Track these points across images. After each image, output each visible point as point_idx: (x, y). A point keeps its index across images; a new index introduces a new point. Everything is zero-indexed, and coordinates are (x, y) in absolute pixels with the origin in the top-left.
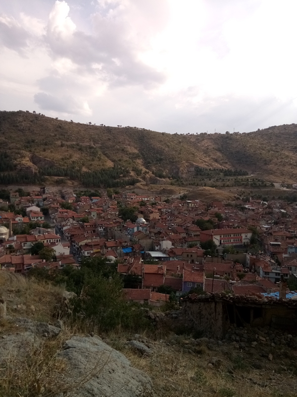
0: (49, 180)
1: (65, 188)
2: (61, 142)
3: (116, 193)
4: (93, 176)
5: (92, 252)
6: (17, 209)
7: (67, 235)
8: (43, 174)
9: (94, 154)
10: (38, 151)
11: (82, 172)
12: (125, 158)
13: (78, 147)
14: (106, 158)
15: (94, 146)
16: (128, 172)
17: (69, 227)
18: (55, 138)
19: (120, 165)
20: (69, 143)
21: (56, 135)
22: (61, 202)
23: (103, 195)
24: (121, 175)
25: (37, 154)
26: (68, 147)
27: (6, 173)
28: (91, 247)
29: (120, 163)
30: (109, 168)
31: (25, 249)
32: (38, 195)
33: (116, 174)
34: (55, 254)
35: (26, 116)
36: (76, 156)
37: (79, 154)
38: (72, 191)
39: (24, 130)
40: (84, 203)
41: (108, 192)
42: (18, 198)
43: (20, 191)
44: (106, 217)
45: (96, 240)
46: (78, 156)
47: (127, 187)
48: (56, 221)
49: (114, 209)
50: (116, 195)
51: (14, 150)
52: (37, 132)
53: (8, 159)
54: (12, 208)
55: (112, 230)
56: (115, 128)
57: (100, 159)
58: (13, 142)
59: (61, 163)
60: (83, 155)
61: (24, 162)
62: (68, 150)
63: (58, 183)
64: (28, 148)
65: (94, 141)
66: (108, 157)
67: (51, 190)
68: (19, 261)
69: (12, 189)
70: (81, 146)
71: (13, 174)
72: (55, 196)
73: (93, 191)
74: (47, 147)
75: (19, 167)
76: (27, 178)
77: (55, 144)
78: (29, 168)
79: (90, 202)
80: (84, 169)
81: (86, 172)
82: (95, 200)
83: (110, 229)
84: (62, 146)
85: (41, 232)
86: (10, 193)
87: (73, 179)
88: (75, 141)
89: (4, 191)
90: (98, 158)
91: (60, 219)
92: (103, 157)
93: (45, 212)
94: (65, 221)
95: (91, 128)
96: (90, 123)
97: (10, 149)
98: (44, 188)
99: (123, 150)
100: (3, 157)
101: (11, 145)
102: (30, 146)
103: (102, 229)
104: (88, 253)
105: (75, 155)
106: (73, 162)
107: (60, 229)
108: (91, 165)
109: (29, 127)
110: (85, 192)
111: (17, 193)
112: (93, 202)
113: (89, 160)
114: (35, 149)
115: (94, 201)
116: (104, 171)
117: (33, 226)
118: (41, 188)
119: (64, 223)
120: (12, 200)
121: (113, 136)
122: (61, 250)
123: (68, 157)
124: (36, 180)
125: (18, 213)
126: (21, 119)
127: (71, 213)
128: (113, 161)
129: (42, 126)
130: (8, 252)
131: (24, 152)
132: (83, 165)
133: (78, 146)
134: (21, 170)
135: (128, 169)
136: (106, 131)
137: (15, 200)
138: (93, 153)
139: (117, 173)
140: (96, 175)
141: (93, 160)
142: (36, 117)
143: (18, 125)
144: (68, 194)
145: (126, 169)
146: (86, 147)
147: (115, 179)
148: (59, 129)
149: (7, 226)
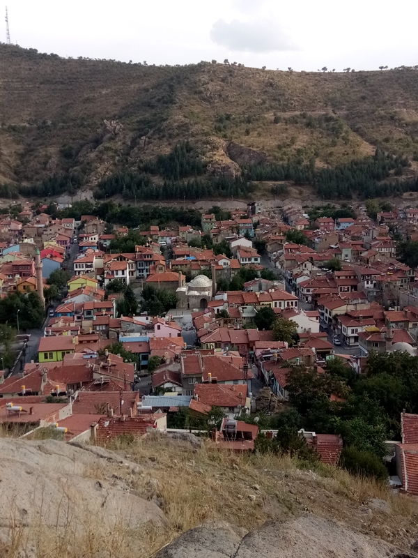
0: (260, 189)
1: (287, 201)
2: (275, 115)
3: (386, 208)
4: (337, 177)
5: (360, 330)
6: (214, 243)
7: (305, 292)
8: (249, 178)
9: (335, 131)
10: (236, 134)
11: (316, 170)
12: (398, 134)
13: (305, 120)
14: (359, 138)
15: (333, 115)
16: (405, 164)
17: (307, 278)
18: (263, 106)
19: (387, 149)
20: (288, 115)
21: (264, 102)
22: (285, 230)
23: (360, 215)
24: (392, 171)
25: (236, 141)
26: (287, 121)
27: (192, 180)
28: (359, 321)
29: (388, 145)
30: (366, 158)
31: (244, 318)
32: (245, 218)
33: (380, 170)
35: (214, 71)
36: (303, 140)
37: (307, 134)
38: (300, 207)
39: (211, 97)
40: (328, 233)
41: (367, 207)
42: (214, 222)
43: (215, 211)
44: (372, 260)
45: (364, 307)
46: (306, 138)
47: (406, 195)
48: (282, 266)
49: (385, 242)
50: (386, 214)
51: (199, 137)
52: (233, 100)
53: (192, 154)
54: (206, 241)
55: (392, 287)
56: (374, 74)
57: (346, 140)
58: (196, 123)
59: (276, 154)
60: (316, 134)
61: (216, 158)
62: (286, 129)
63: (277, 193)
64: (220, 131)
65: (334, 106)
66: (362, 135)
67: (263, 207)
68: (242, 340)
69: (203, 206)
70: (311, 117)
71: (202, 179)
72: (273, 218)
73: (338, 207)
74: (251, 126)
75: (210, 168)
76: (225, 188)
77: (266, 118)
78: (226, 168)
79: (336, 228)
80: (319, 164)
81: (323, 170)
82: (345, 224)
83: (387, 286)
84: (276, 121)
85: (263, 287)
86: (201, 214)
87: (300, 185)
88: (297, 110)
89: (191, 211)
90: (344, 138)
91: (289, 262)
92: (353, 136)
93: (260, 247)
94: (299, 266)
95: (326, 80)
96: (325, 69)
97: (193, 136)
98: (253, 204)
99: (392, 118)
100: (185, 150)
101: (194, 129)
102: (225, 127)
103: (370, 285)
104: (353, 332)
105: (301, 137)
106: (299, 151)
107: (291, 280)
108: (331, 154)
109: (219, 91)
110: (325, 208)
111: (213, 215)
112: (341, 228)
113: (327, 146)
114: (233, 132)
115: (343, 226)
116: (356, 164)
117: (248, 275)
118: (249, 205)
119: (296, 271)
120: (206, 226)
121: (372, 91)
122: (305, 322)
123: (288, 142)
124: (240, 190)
125: (218, 251)
126: (205, 78)
127: (305, 251)
128: (373, 142)
129: (240, 86)
130: (222, 323)
131: (215, 138)
132: (317, 155)
133: (304, 118)
134: (214, 172)
135: (404, 157)
136: (356, 82)
137: (210, 226)
138: (333, 129)
139: (384, 168)
140: (342, 174)
141: (334, 144)
142: (230, 71)
143: (202, 89)
144: (295, 213)
145: (400, 157)
146: (319, 120)
147: (379, 180)
148: (270, 89)
149: (208, 274)
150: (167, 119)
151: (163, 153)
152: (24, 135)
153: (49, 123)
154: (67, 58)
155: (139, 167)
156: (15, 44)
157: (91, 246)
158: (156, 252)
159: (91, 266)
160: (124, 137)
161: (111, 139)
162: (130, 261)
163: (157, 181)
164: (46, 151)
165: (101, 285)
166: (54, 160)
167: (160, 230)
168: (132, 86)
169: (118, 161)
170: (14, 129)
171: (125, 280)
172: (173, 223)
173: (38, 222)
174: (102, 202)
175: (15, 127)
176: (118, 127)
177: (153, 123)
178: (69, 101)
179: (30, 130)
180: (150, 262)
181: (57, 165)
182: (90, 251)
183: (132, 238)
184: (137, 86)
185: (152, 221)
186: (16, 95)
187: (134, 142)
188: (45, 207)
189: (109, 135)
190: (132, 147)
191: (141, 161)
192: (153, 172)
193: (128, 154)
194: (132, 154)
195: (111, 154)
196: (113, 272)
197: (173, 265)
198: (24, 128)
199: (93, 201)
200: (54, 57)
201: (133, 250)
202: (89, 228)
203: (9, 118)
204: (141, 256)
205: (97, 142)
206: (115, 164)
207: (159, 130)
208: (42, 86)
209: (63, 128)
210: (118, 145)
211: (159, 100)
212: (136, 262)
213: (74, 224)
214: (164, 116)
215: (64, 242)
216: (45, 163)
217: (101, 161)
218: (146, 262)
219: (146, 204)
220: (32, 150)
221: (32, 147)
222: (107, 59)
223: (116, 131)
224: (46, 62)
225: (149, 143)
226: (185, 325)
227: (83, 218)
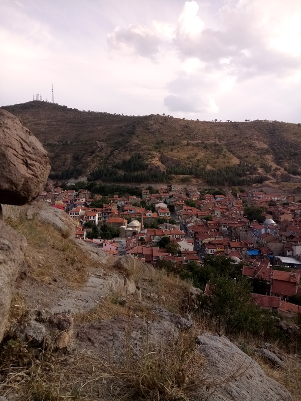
0: (175, 179)
1: (189, 186)
2: (187, 142)
3: (242, 191)
4: (218, 174)
5: (215, 251)
6: (147, 205)
7: (191, 231)
8: (170, 173)
9: (219, 151)
10: (166, 151)
11: (206, 170)
12: (253, 154)
13: (203, 145)
14: (232, 155)
15: (219, 143)
16: (255, 169)
17: (193, 224)
18: (182, 137)
19: (246, 161)
20: (194, 142)
21: (182, 135)
22: (185, 200)
23: (228, 194)
24: (248, 173)
25: (165, 154)
26: (193, 145)
27: (139, 173)
28: (215, 246)
29: (247, 159)
30: (234, 165)
31: (154, 242)
32: (165, 193)
33: (241, 172)
34: (180, 249)
35: (157, 119)
36: (201, 155)
37: (204, 152)
38: (196, 189)
39: (154, 132)
40: (208, 201)
41: (232, 190)
42: (148, 194)
43: (150, 189)
44: (230, 216)
45: (220, 239)
46: (203, 154)
47: (254, 185)
48: (181, 217)
49: (239, 208)
51: (146, 151)
52: (166, 133)
53: (141, 159)
54: (143, 204)
55: (237, 230)
56: (242, 123)
57: (225, 156)
58: (145, 144)
59: (186, 161)
60: (208, 153)
61: (154, 162)
62: (193, 149)
63: (183, 181)
64: (157, 149)
65: (219, 138)
66: (234, 154)
67: (177, 188)
68: (149, 253)
69: (144, 186)
70: (206, 143)
71: (145, 173)
72: (181, 193)
73: (217, 189)
74: (174, 147)
75: (149, 167)
76: (156, 177)
77: (182, 143)
78: (158, 167)
79: (214, 200)
80: (209, 167)
81: (210, 170)
82: (219, 198)
83: (234, 229)
84: (188, 145)
85: (168, 228)
86: (142, 190)
87: (198, 178)
88: (200, 140)
89: (137, 188)
90: (223, 155)
91: (185, 216)
92: (228, 154)
93: (171, 208)
94: (189, 218)
95: (216, 126)
96: (216, 120)
97: (142, 150)
98: (171, 186)
99: (250, 146)
100: (137, 158)
101: (144, 147)
102: (160, 147)
103: (225, 229)
104: (211, 252)
105: (200, 154)
106: (198, 160)
107: (185, 225)
108: (216, 163)
109: (159, 129)
110: (209, 190)
111: (148, 191)
112: (217, 200)
113: (214, 158)
114: (164, 150)
115: (218, 199)
116: (229, 168)
117: (161, 221)
118: (168, 186)
119: (188, 220)
120: (144, 196)
121: (240, 132)
122: (185, 245)
123: (193, 156)
124: (164, 179)
125: (148, 209)
126: (152, 122)
127: (195, 211)
128: (239, 158)
129: (170, 127)
130: (140, 243)
131: (154, 152)
132: (208, 163)
133: (203, 144)
134: (151, 169)
135: (255, 166)
136: (232, 127)
137: (146, 197)
138: (218, 150)
139: (243, 171)
140: (221, 173)
141: (218, 158)
142: (166, 119)
143: (150, 128)
144: (193, 192)
145: (253, 166)
146: (211, 145)
147: (240, 177)
148: (186, 129)
149: (139, 220)
150: (129, 142)
151: (126, 159)
152: (55, 148)
153: (69, 142)
154: (82, 111)
155: (113, 165)
156: (56, 103)
157: (80, 204)
158: (114, 208)
159: (78, 214)
160: (107, 150)
161: (100, 151)
162: (99, 212)
163: (121, 173)
164: (66, 156)
165: (81, 224)
166: (69, 161)
167: (119, 197)
168: (114, 125)
169: (102, 162)
170: (50, 145)
171: (95, 221)
172: (126, 194)
173: (55, 192)
174: (91, 182)
175: (51, 144)
176: (104, 145)
177: (122, 144)
178: (80, 132)
179: (59, 146)
180: (110, 213)
181: (70, 164)
182: (79, 206)
183: (103, 201)
184: (117, 125)
185: (115, 193)
186: (53, 128)
187: (112, 153)
188: (60, 184)
189: (99, 149)
190: (110, 156)
191: (114, 163)
192: (120, 168)
193: (108, 159)
194: (110, 159)
195: (99, 158)
196: (88, 217)
197: (121, 215)
198: (55, 145)
199: (86, 182)
200: (76, 110)
201: (102, 207)
202: (81, 195)
203: (48, 139)
204: (105, 210)
205: (93, 152)
206: (100, 164)
207: (125, 147)
208: (67, 124)
209: (76, 145)
210: (103, 154)
211: (127, 133)
212: (103, 213)
213: (74, 193)
214: (128, 140)
215: (67, 202)
216: (64, 162)
217: (93, 161)
218: (108, 213)
219: (113, 184)
220: (59, 156)
221: (58, 154)
222: (103, 112)
223: (103, 147)
224: (71, 113)
225: (119, 153)
226: (123, 246)
227: (80, 190)
